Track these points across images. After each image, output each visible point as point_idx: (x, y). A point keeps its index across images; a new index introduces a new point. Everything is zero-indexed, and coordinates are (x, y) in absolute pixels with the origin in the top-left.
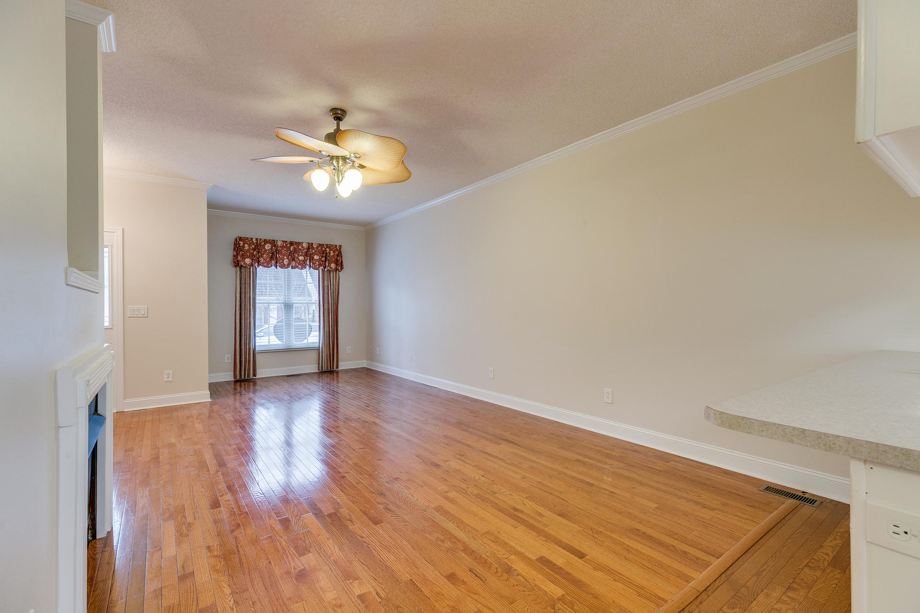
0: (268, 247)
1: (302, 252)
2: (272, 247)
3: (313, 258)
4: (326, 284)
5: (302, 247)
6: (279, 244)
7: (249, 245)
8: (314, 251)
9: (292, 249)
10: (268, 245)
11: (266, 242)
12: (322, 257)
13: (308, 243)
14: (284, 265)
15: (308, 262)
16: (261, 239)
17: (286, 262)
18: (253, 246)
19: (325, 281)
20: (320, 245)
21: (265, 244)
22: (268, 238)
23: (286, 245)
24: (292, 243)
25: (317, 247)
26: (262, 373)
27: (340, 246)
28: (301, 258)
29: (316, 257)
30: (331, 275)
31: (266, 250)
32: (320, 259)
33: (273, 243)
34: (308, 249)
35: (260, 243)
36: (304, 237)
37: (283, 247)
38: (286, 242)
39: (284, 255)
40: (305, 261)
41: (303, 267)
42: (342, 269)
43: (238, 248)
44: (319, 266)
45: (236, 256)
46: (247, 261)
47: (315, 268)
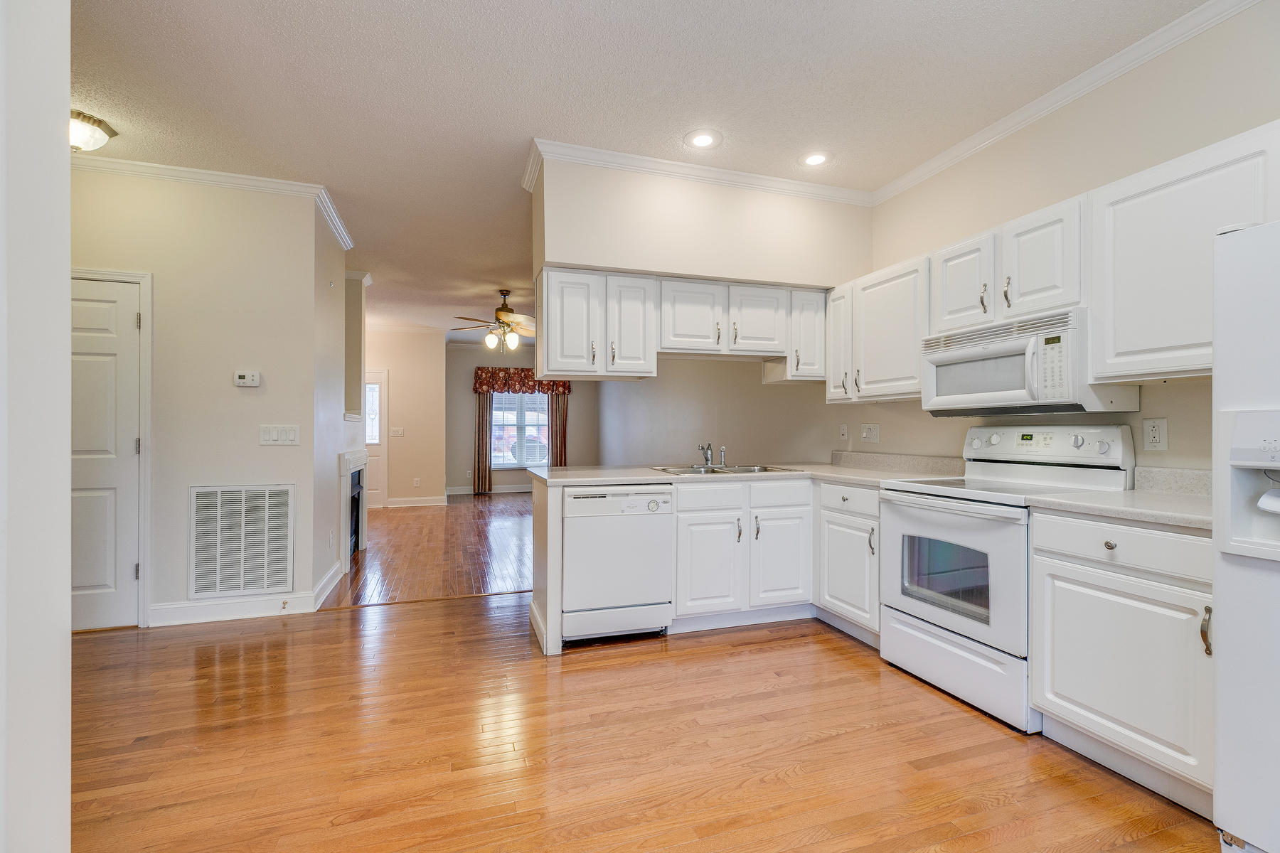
0: (502, 374)
1: (532, 378)
2: (505, 374)
3: (542, 383)
4: (554, 407)
5: (532, 373)
6: (512, 371)
7: (486, 374)
9: (522, 376)
10: (502, 372)
11: (500, 370)
12: (551, 381)
14: (516, 391)
15: (537, 388)
16: (496, 368)
17: (517, 387)
18: (490, 375)
19: (554, 404)
21: (499, 372)
22: (502, 367)
23: (518, 372)
24: (522, 370)
26: (496, 488)
28: (531, 384)
29: (545, 382)
30: (560, 399)
31: (500, 377)
32: (548, 384)
33: (506, 370)
35: (496, 371)
37: (515, 374)
38: (518, 369)
39: (516, 381)
40: (534, 386)
41: (534, 393)
42: (569, 392)
43: (477, 377)
44: (548, 389)
45: (475, 384)
46: (485, 388)
47: (544, 392)
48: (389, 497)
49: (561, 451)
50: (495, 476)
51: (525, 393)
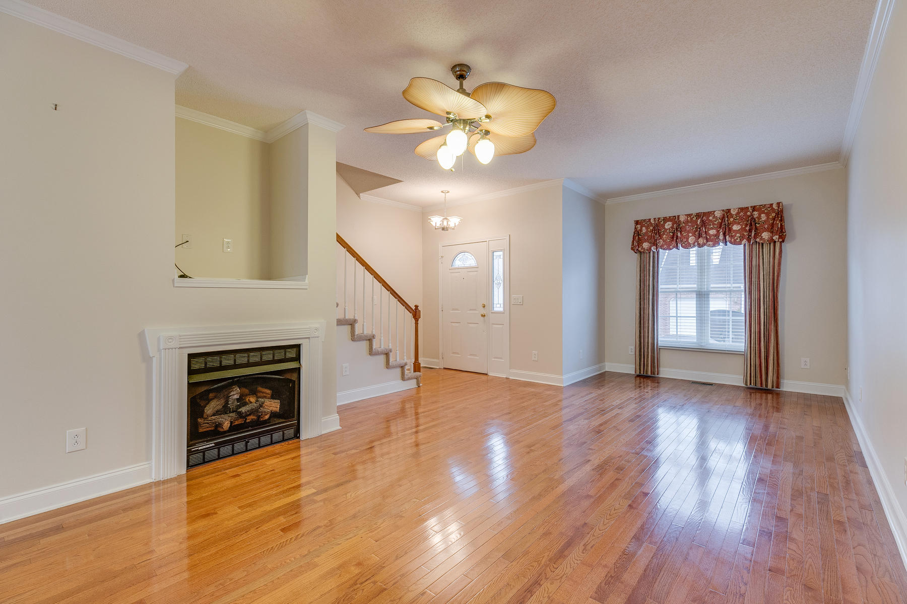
0: (668, 225)
1: (714, 224)
2: (673, 225)
3: (730, 230)
4: (754, 263)
5: (714, 217)
6: (682, 219)
7: (647, 228)
8: (732, 220)
9: (698, 223)
10: (668, 223)
11: (666, 220)
12: (746, 225)
13: (723, 210)
14: (689, 244)
15: (721, 237)
16: (659, 219)
17: (691, 239)
18: (651, 228)
19: (754, 259)
20: (742, 209)
21: (665, 223)
22: (668, 216)
23: (691, 219)
24: (698, 215)
25: (738, 213)
26: (665, 372)
27: (778, 204)
28: (712, 232)
29: (736, 227)
30: (764, 250)
31: (667, 229)
32: (743, 229)
33: (675, 219)
34: (723, 218)
35: (659, 223)
36: (716, 204)
37: (686, 222)
38: (692, 214)
39: (689, 232)
40: (717, 236)
41: (716, 244)
42: (783, 238)
43: (637, 233)
44: (742, 238)
45: (633, 242)
46: (646, 245)
47: (735, 243)
48: (510, 369)
49: (767, 331)
50: (664, 358)
51: (702, 246)
